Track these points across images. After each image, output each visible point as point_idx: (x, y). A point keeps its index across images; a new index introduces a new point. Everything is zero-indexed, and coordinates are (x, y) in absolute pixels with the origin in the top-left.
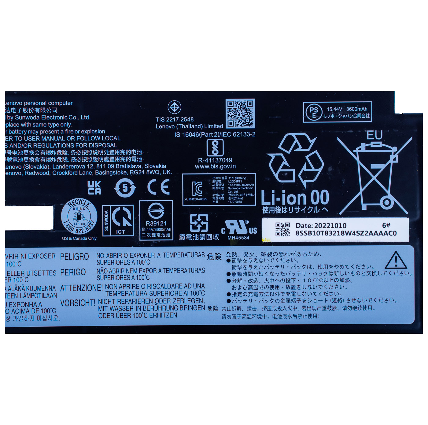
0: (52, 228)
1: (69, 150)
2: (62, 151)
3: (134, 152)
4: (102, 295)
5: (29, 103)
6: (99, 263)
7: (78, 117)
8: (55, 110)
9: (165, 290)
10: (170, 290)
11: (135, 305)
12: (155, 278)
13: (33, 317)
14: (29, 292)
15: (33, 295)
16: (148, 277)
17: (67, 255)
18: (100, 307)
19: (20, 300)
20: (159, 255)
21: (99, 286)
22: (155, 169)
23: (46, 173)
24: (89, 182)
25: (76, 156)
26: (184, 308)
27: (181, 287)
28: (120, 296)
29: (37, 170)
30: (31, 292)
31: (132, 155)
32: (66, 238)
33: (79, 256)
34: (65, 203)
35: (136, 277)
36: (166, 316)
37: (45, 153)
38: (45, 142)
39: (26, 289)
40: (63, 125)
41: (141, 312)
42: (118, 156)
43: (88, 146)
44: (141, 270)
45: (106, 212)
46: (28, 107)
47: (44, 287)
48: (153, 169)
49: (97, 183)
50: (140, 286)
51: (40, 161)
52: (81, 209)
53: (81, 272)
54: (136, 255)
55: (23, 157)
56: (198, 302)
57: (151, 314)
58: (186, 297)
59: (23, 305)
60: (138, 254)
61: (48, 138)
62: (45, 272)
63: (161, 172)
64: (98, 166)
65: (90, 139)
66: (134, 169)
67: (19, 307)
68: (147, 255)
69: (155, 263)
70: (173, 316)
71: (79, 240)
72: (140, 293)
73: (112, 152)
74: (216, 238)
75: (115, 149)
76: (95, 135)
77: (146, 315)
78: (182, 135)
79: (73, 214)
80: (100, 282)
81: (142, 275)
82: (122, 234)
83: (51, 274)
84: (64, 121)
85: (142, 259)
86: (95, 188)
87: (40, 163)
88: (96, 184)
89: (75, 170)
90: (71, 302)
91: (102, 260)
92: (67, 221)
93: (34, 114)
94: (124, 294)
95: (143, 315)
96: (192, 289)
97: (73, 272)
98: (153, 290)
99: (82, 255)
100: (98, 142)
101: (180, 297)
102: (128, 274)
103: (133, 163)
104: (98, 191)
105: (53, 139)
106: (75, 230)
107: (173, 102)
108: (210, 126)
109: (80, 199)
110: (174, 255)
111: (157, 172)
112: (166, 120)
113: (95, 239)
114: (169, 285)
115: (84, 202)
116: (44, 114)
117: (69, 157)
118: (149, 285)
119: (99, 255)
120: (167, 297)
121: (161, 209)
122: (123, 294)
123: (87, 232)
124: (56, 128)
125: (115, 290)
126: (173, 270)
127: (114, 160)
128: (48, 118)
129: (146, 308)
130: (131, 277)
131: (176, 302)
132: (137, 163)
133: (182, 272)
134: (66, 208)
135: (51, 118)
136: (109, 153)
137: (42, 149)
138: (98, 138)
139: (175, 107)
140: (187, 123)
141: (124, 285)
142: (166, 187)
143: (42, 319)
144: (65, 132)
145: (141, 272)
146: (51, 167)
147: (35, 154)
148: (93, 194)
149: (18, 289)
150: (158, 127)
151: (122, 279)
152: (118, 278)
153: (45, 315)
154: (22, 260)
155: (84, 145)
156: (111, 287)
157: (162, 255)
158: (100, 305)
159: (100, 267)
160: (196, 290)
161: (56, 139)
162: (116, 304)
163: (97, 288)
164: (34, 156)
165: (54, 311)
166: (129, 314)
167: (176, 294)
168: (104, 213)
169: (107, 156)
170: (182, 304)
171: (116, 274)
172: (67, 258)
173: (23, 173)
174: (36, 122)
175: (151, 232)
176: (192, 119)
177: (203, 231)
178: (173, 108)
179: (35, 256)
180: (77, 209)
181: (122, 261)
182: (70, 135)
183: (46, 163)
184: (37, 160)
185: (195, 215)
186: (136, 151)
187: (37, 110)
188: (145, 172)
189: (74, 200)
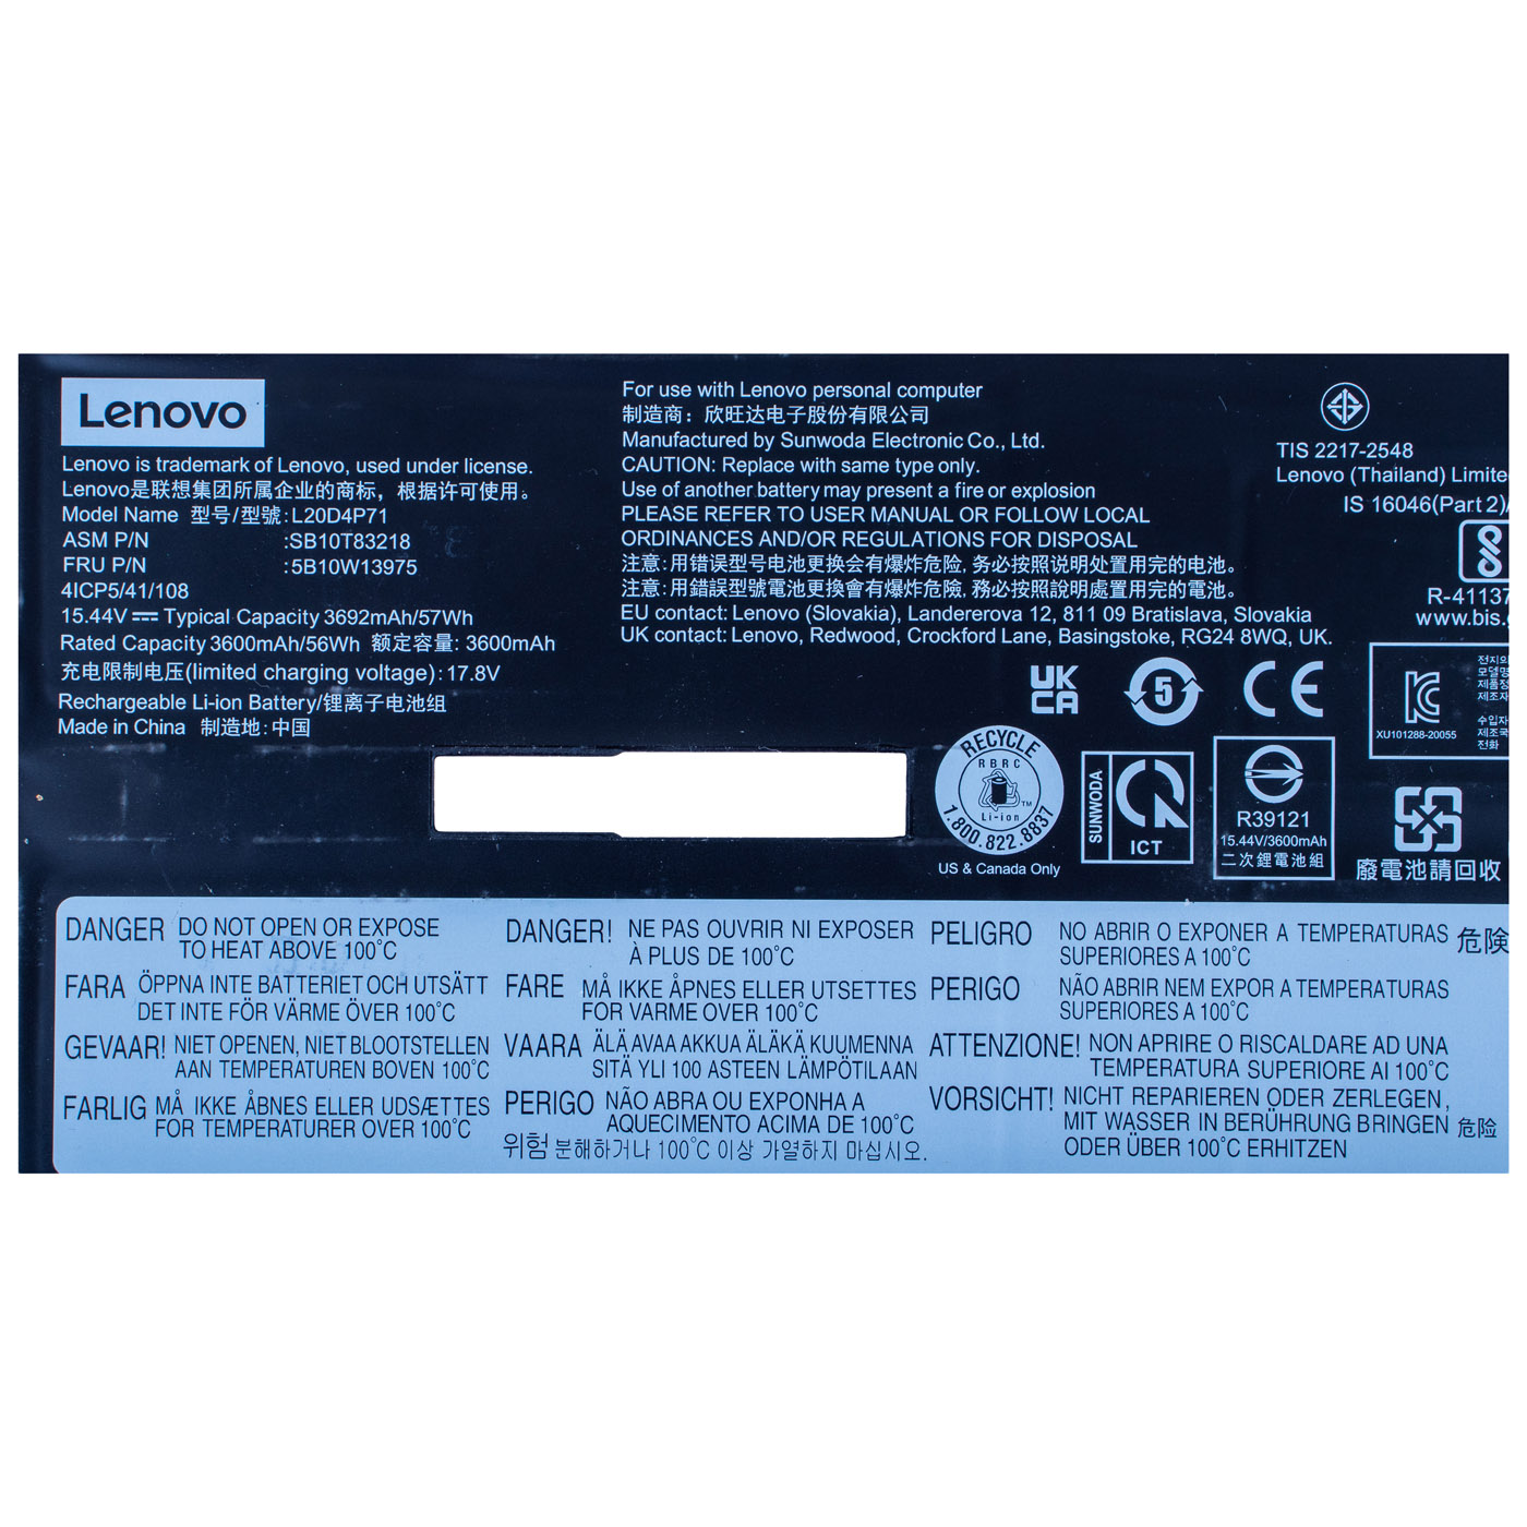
0: (902, 833)
1: (967, 555)
2: (941, 557)
3: (1196, 564)
4: (1077, 1070)
5: (829, 391)
6: (1067, 957)
7: (1002, 438)
8: (920, 414)
9: (1303, 1057)
10: (1323, 1058)
11: (1194, 1110)
12: (1267, 1015)
13: (831, 1145)
14: (818, 1057)
15: (832, 1066)
16: (1243, 1011)
17: (953, 927)
18: (1072, 1116)
19: (788, 1086)
20: (1283, 934)
21: (1067, 1040)
22: (1273, 625)
23: (884, 637)
24: (1035, 670)
25: (993, 578)
26: (1371, 1122)
27: (1361, 1049)
28: (1141, 1079)
29: (854, 626)
30: (826, 1057)
31: (1190, 576)
32: (951, 868)
33: (997, 931)
34: (949, 744)
35: (1199, 1012)
36: (1306, 1151)
37: (884, 566)
38: (881, 526)
39: (807, 1045)
40: (947, 467)
41: (1217, 1135)
42: (1139, 577)
43: (1034, 540)
44: (1216, 984)
45: (1096, 775)
46: (826, 403)
47: (874, 1040)
48: (1266, 625)
49: (1065, 672)
50: (1214, 1040)
51: (864, 594)
52: (1005, 763)
53: (1003, 989)
54: (1201, 932)
55: (805, 578)
56: (1425, 1102)
57: (1253, 1144)
58: (1378, 1085)
59: (797, 1101)
60: (1210, 928)
61: (894, 514)
62: (877, 988)
63: (1293, 636)
64: (1068, 611)
65: (1041, 516)
66: (1196, 626)
67: (785, 1109)
68: (1242, 932)
69: (1268, 958)
70: (1331, 1152)
71: (998, 876)
72: (1215, 1067)
73: (1118, 562)
74: (1490, 874)
75: (1128, 553)
76: (1059, 502)
77: (1234, 1147)
78: (1369, 506)
79: (977, 783)
80: (1071, 1026)
81: (1220, 1001)
82: (1151, 856)
83: (897, 994)
84: (951, 455)
85: (1221, 945)
86: (1055, 690)
87: (865, 601)
88: (1060, 675)
89: (985, 626)
90: (968, 1097)
91: (1079, 945)
92: (958, 805)
93: (847, 428)
94: (1158, 1071)
95: (1223, 1146)
96: (1403, 1057)
97: (976, 988)
98: (1260, 1056)
99: (1006, 928)
100: (1069, 527)
101: (1358, 1084)
102: (1171, 998)
103: (1193, 603)
104: (1068, 701)
105: (912, 515)
106: (983, 840)
107: (1339, 390)
108: (1470, 475)
109: (1002, 728)
110: (1335, 932)
111: (1279, 636)
112: (1313, 451)
113: (1054, 870)
114: (1319, 1041)
115: (1017, 740)
116: (882, 427)
117: (967, 580)
118: (1246, 1040)
119: (1067, 930)
120: (1309, 1082)
121: (1293, 766)
122: (1152, 1071)
123: (1027, 845)
124: (922, 479)
125: (1124, 1055)
126: (1330, 989)
127: (1127, 591)
128: (894, 442)
129: (1236, 1122)
130: (1181, 1010)
131: (1343, 1100)
132: (1207, 605)
133: (1366, 993)
134: (954, 759)
135: (907, 442)
136: (1109, 567)
137: (871, 551)
138: (1070, 515)
139: (1345, 406)
140: (1389, 463)
141: (1158, 1039)
142: (1313, 689)
143: (864, 1155)
144: (952, 491)
145: (1216, 991)
146: (902, 613)
147: (846, 568)
148: (1049, 710)
149: (780, 1044)
150: (1284, 476)
151: (1148, 1015)
152: (1134, 1010)
153: (875, 1139)
154: (797, 943)
155: (1022, 538)
156: (1111, 1043)
157: (1294, 931)
158: (1072, 1109)
159: (1069, 972)
160: (1417, 1059)
161: (922, 517)
162: (1126, 1105)
163: (1059, 1046)
164: (845, 577)
165: (908, 1124)
166: (1174, 1143)
167: (1345, 1074)
168: (1088, 780)
169: (1102, 577)
170: (1367, 1109)
171: (1127, 999)
172: (953, 938)
173: (804, 634)
174: (854, 455)
175: (1255, 850)
176: (1409, 448)
177: (1441, 848)
178: (1340, 411)
179: (843, 929)
180: (993, 763)
181: (1149, 952)
182: (973, 502)
183: (886, 602)
184: (854, 589)
185: (1415, 791)
186: (1206, 560)
187: (858, 414)
188: (1237, 635)
189: (983, 731)
